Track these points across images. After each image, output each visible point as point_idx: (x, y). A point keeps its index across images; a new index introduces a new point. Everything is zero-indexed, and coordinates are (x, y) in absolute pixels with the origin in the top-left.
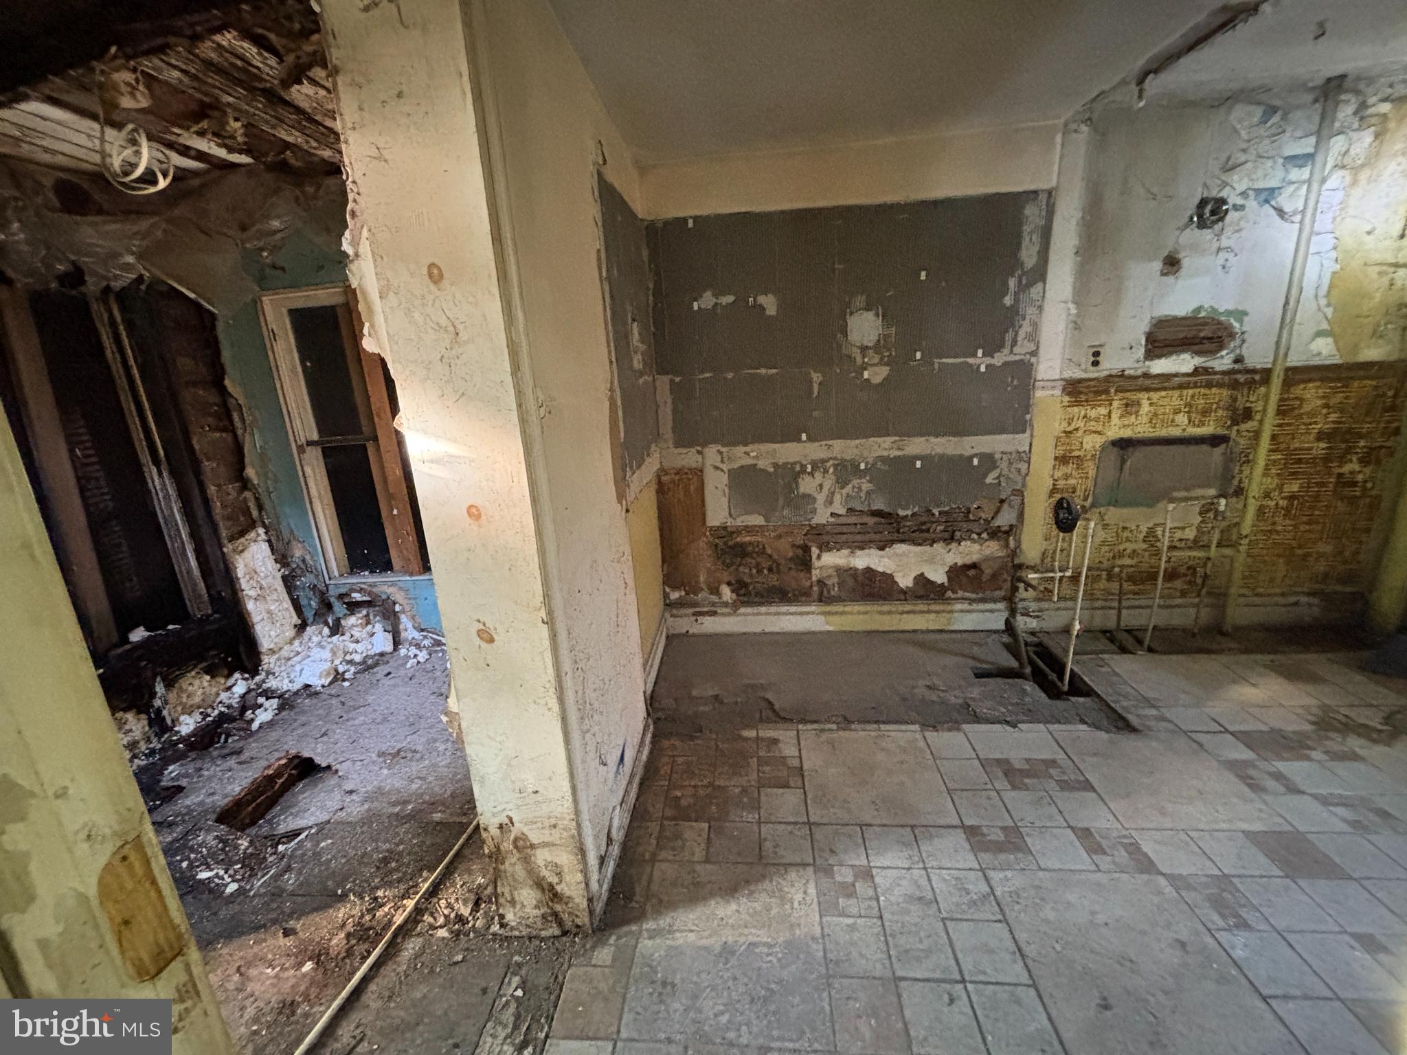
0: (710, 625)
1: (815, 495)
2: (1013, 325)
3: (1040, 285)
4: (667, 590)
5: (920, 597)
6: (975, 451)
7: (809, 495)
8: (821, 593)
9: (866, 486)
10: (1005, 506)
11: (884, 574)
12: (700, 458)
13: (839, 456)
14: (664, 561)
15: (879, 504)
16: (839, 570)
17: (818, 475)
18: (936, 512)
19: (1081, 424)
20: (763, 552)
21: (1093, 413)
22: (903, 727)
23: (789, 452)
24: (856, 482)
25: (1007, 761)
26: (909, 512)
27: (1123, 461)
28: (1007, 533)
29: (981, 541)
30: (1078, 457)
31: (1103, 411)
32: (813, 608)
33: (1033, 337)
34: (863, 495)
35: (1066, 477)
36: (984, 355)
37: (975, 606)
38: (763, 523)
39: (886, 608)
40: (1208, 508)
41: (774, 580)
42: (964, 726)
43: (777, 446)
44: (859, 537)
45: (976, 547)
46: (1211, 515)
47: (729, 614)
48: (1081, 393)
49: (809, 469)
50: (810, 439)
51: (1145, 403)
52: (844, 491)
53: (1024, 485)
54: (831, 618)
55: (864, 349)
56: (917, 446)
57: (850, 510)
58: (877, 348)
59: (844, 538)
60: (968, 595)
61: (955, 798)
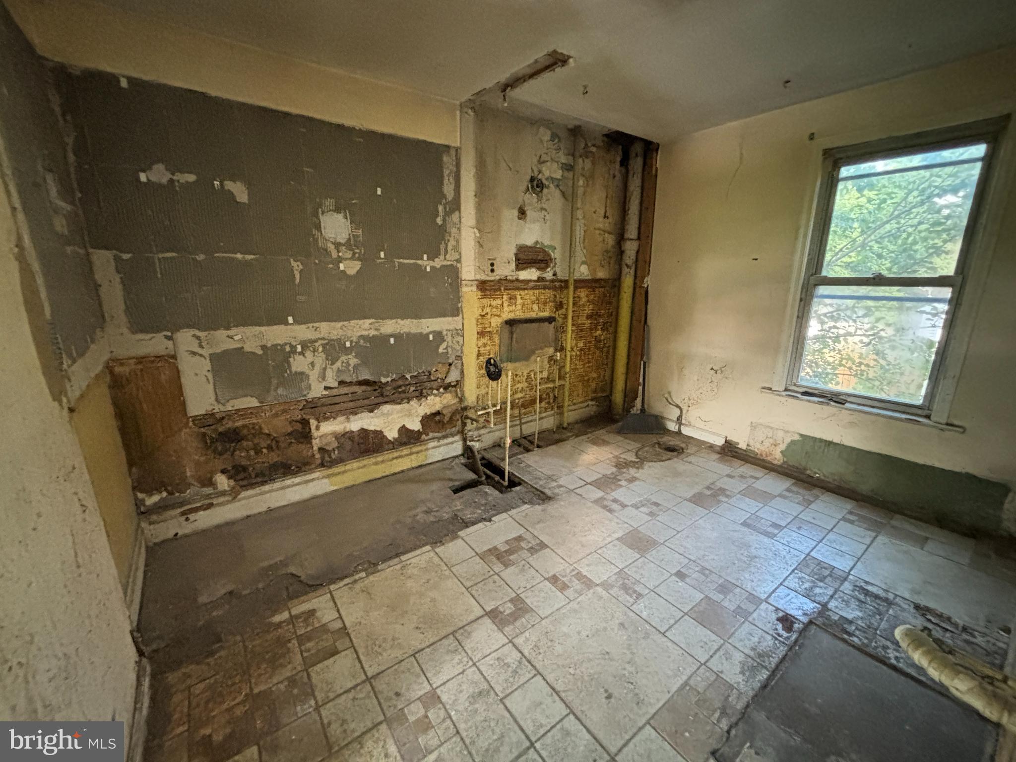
0: (205, 520)
1: (307, 372)
2: (443, 239)
3: (457, 213)
4: (140, 496)
5: (405, 444)
6: (430, 329)
7: (302, 373)
8: (323, 459)
9: (354, 361)
10: (453, 368)
11: (375, 432)
12: (170, 344)
13: (326, 336)
14: (131, 464)
15: (365, 375)
16: (338, 437)
17: (308, 354)
18: (408, 376)
19: (488, 310)
20: (260, 432)
21: (494, 303)
22: (418, 552)
23: (276, 335)
24: (344, 358)
25: (495, 548)
26: (389, 379)
27: (512, 333)
28: (455, 386)
29: (440, 395)
30: (489, 332)
31: (499, 302)
32: (316, 475)
33: (457, 248)
34: (351, 368)
35: (485, 345)
36: (428, 259)
37: (442, 442)
38: (258, 404)
39: (380, 459)
40: (551, 359)
41: (274, 457)
42: (460, 533)
43: (263, 329)
44: (351, 405)
45: (438, 399)
46: (552, 362)
47: (228, 502)
48: (486, 290)
49: (299, 349)
50: (296, 322)
51: (519, 297)
52: (335, 367)
53: (462, 352)
54: (334, 479)
55: (338, 245)
56: (390, 327)
57: (342, 383)
58: (348, 244)
59: (337, 407)
60: (436, 435)
61: (473, 592)
